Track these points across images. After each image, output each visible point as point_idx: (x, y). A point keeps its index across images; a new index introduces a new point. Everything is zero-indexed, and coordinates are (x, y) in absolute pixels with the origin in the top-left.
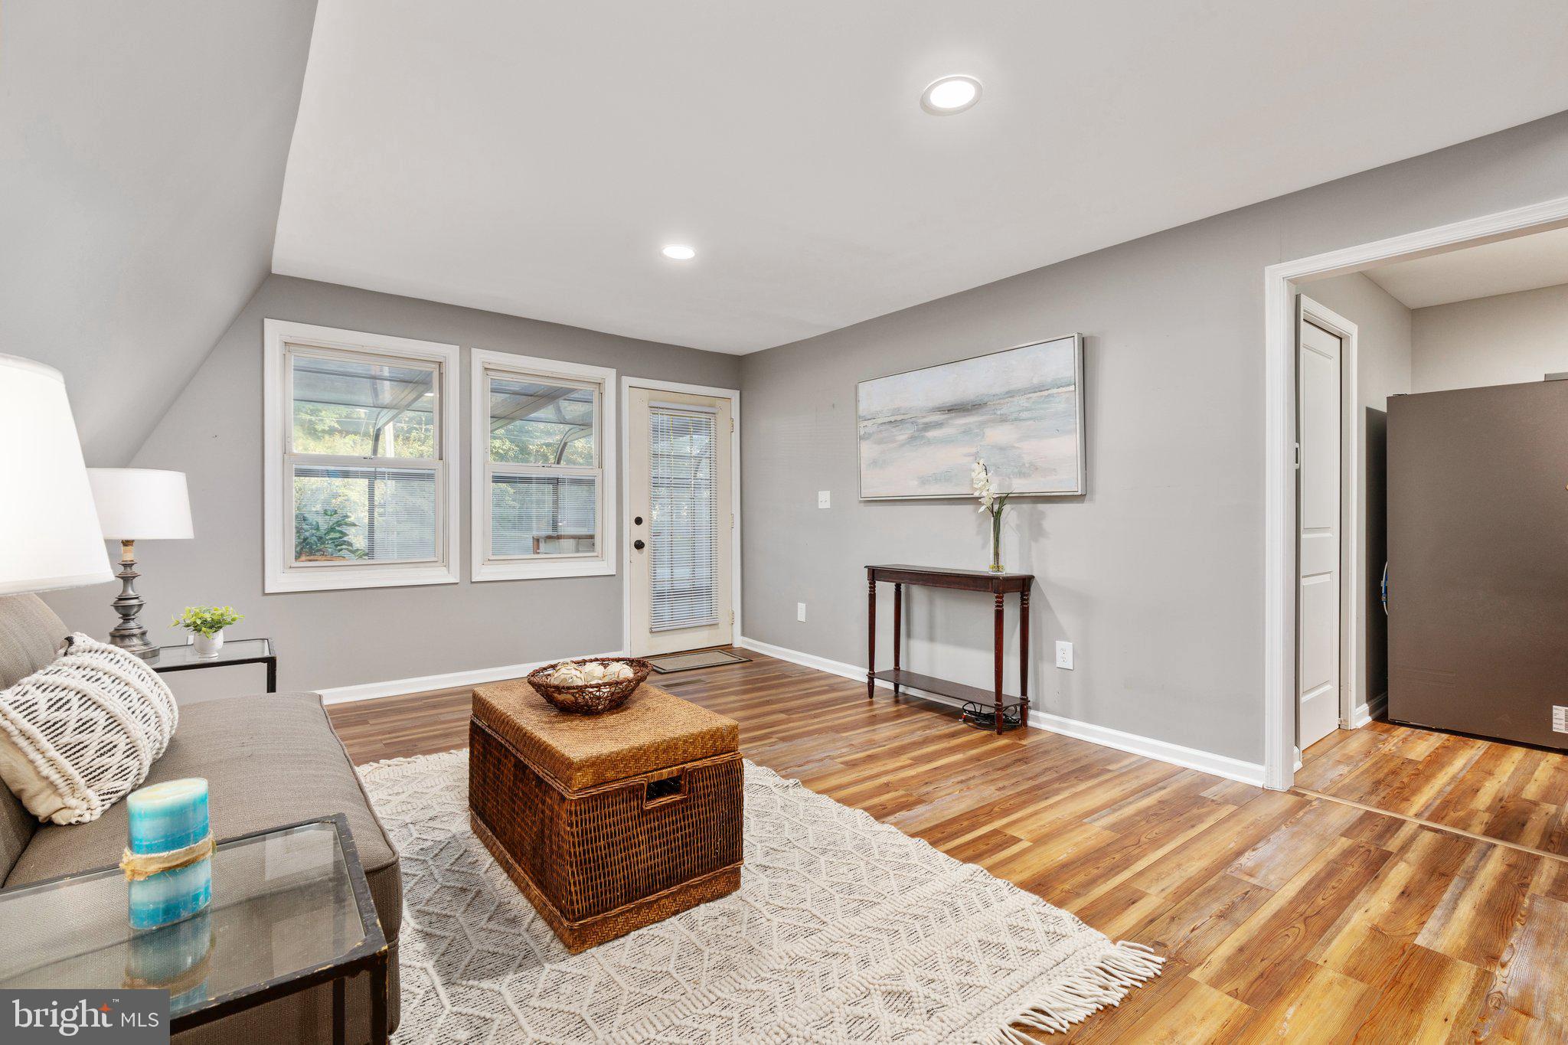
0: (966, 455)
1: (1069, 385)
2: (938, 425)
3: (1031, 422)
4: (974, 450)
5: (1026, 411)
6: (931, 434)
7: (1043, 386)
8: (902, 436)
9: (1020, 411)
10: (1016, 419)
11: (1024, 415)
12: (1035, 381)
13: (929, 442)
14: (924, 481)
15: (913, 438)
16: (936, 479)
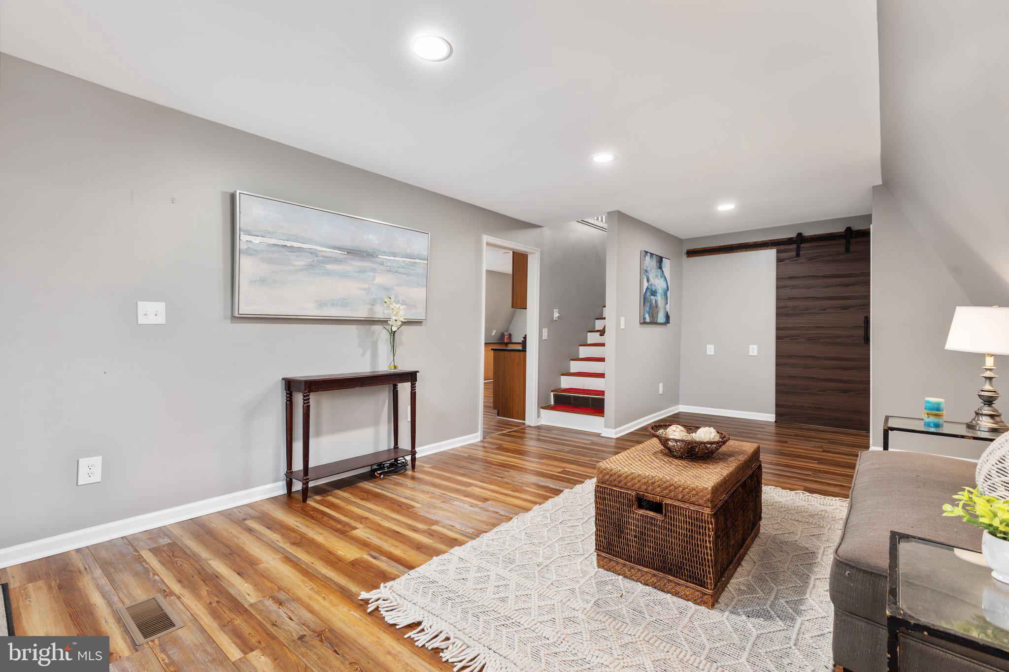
0: (361, 289)
1: (425, 260)
2: (335, 261)
3: (405, 276)
4: (366, 286)
5: (402, 268)
6: (330, 267)
7: (412, 256)
8: (300, 262)
9: (398, 267)
10: (396, 272)
11: (401, 270)
12: (408, 251)
13: (329, 273)
14: (321, 304)
15: (311, 266)
16: (334, 304)
